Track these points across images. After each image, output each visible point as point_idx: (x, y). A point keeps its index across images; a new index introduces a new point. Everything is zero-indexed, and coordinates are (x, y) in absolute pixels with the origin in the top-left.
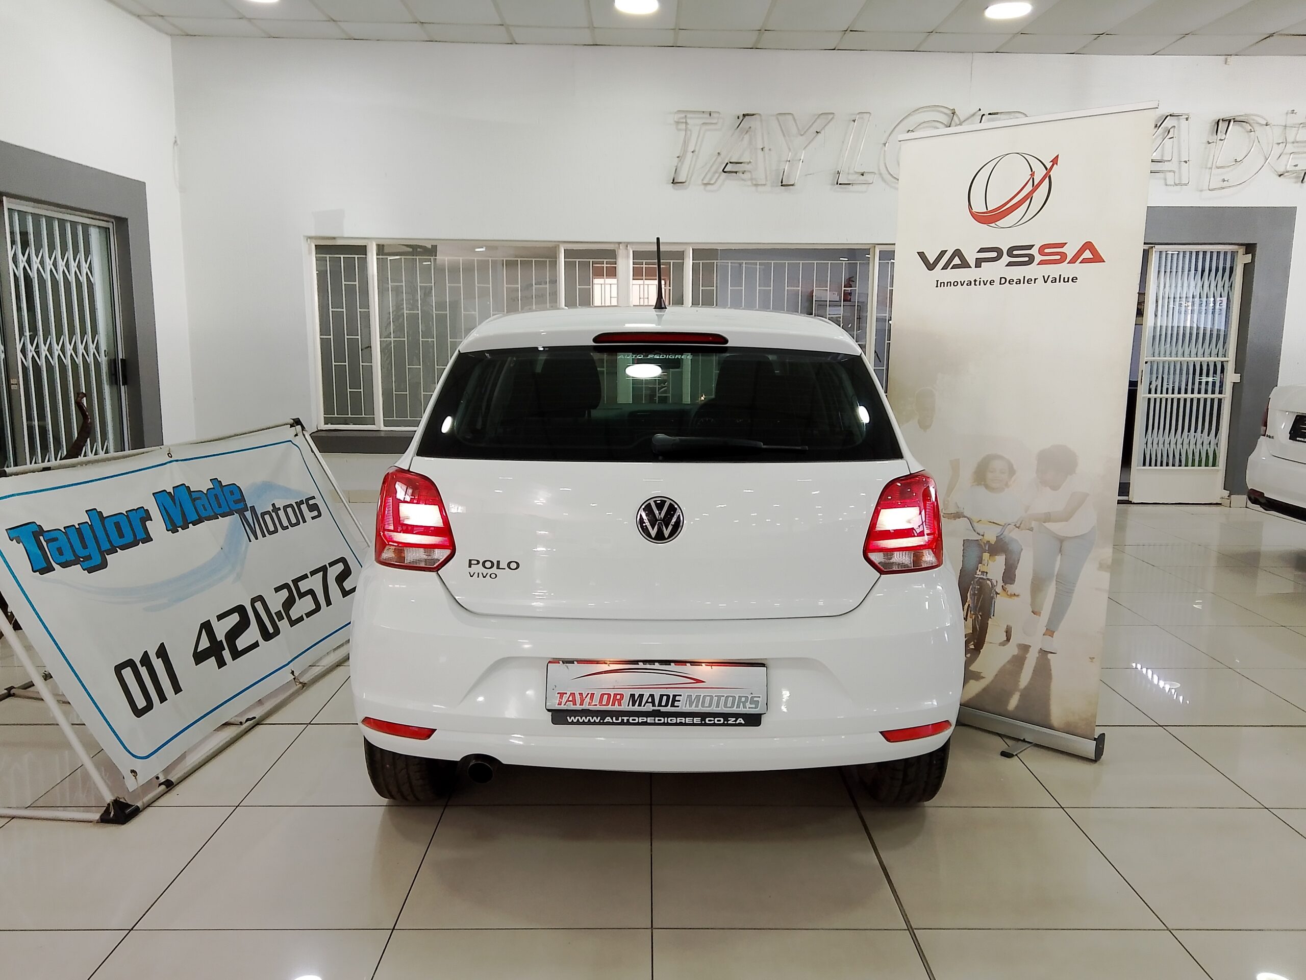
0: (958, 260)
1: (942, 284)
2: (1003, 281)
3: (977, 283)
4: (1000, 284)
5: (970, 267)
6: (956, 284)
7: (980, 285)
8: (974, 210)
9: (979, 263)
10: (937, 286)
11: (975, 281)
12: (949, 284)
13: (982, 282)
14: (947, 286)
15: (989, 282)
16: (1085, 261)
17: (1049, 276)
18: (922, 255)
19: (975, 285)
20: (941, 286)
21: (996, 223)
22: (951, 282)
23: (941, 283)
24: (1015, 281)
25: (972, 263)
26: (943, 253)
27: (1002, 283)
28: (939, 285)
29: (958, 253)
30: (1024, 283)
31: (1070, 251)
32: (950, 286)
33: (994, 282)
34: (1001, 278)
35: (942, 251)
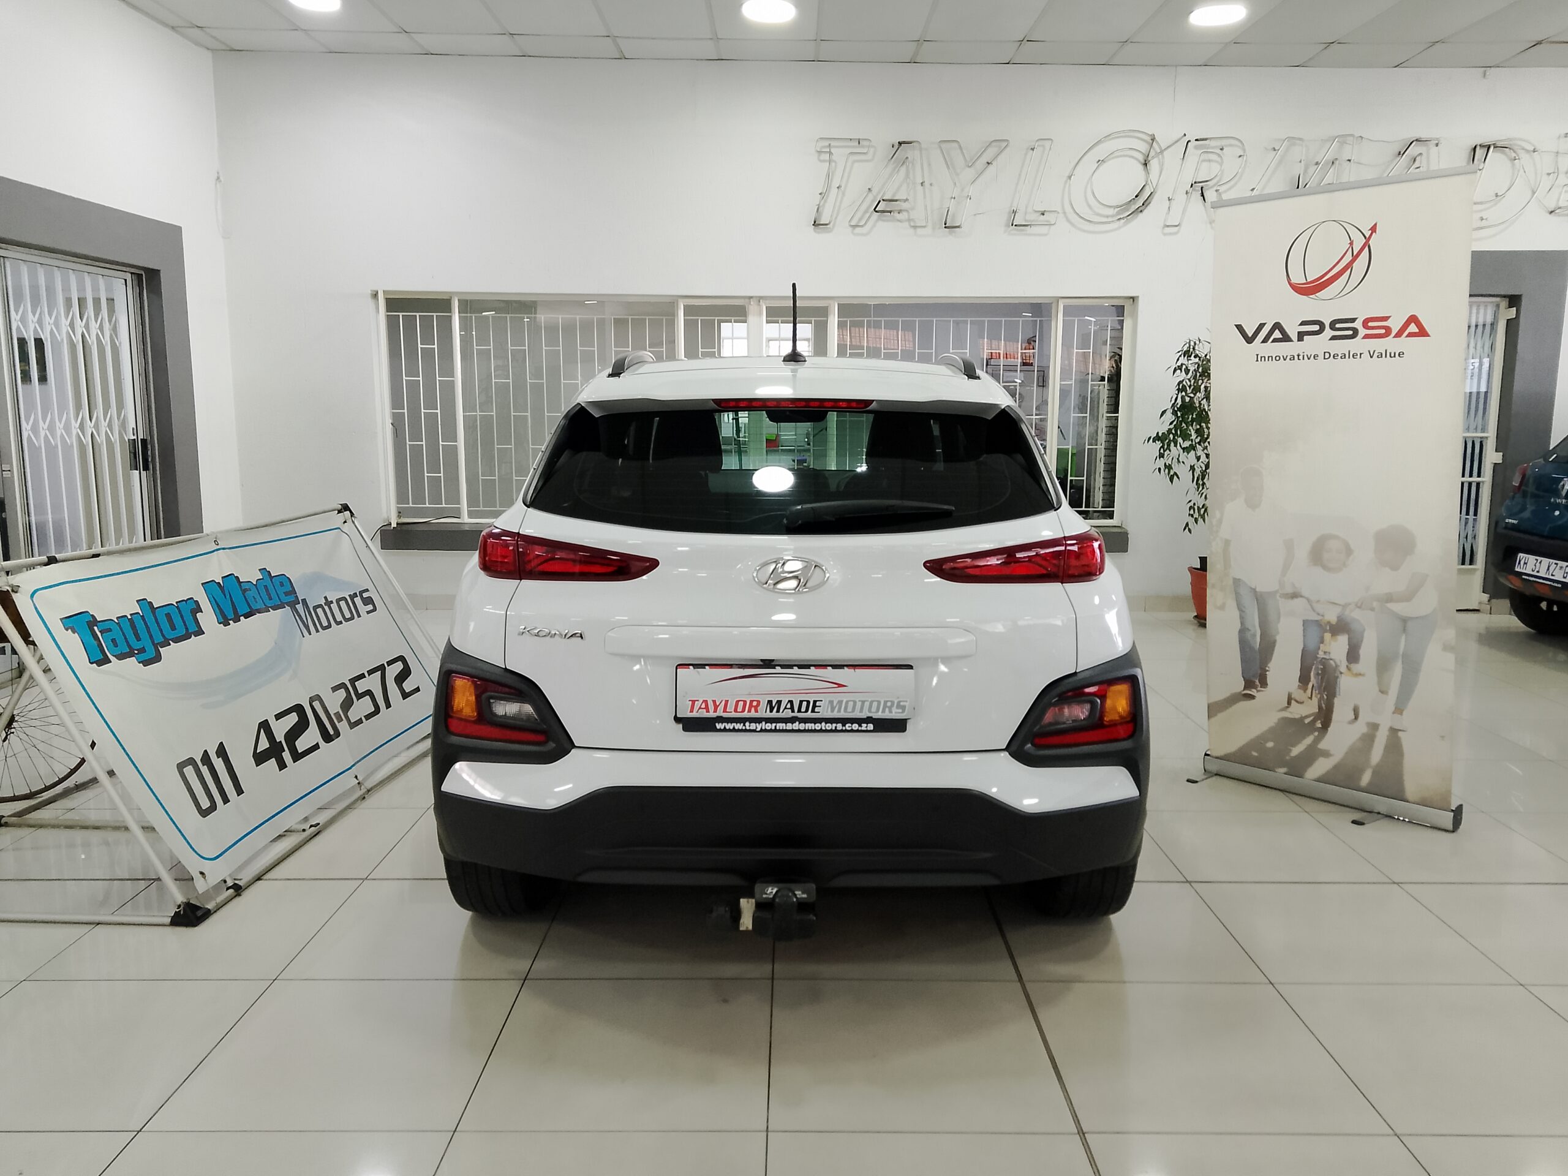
0: (1279, 333)
1: (1263, 359)
2: (1327, 355)
3: (1301, 357)
4: (1325, 359)
5: (1292, 341)
6: (1278, 358)
7: (1303, 359)
8: (1293, 281)
9: (1301, 336)
10: (1257, 361)
11: (1298, 356)
12: (1270, 358)
13: (1306, 357)
14: (1268, 360)
15: (1312, 356)
16: (1410, 335)
17: (1374, 351)
18: (1239, 327)
19: (1299, 359)
20: (1261, 360)
21: (1317, 294)
22: (1272, 357)
23: (1261, 357)
24: (1340, 356)
25: (1294, 337)
26: (1262, 326)
27: (1326, 357)
28: (1259, 359)
29: (1277, 326)
30: (1349, 357)
31: (1395, 325)
32: (1272, 360)
33: (1318, 356)
34: (1325, 353)
35: (1261, 324)
